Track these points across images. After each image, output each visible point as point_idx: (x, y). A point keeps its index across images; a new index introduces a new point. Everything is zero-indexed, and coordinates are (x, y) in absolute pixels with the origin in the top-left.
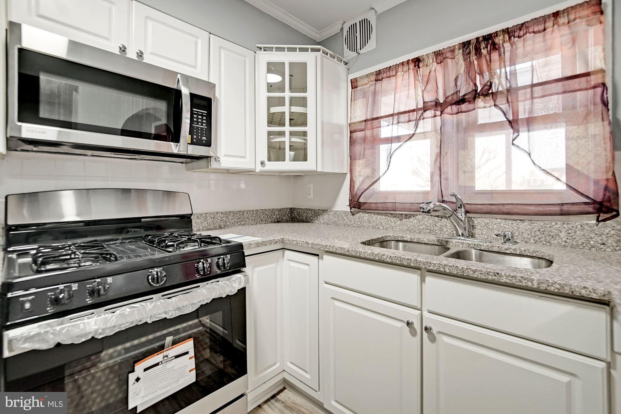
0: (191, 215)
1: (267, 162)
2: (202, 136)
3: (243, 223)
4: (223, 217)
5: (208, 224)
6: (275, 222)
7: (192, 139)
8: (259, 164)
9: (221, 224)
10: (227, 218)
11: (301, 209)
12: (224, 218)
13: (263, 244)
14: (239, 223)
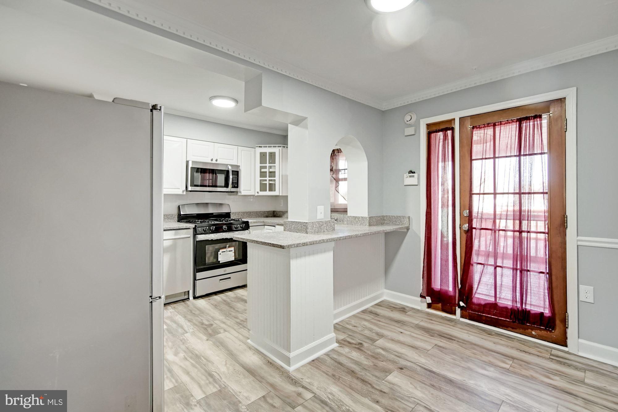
0: (230, 213)
1: (259, 192)
2: (235, 185)
3: (250, 217)
6: (265, 217)
7: (232, 186)
8: (256, 193)
10: (244, 214)
11: (278, 211)
12: (242, 215)
13: (256, 222)
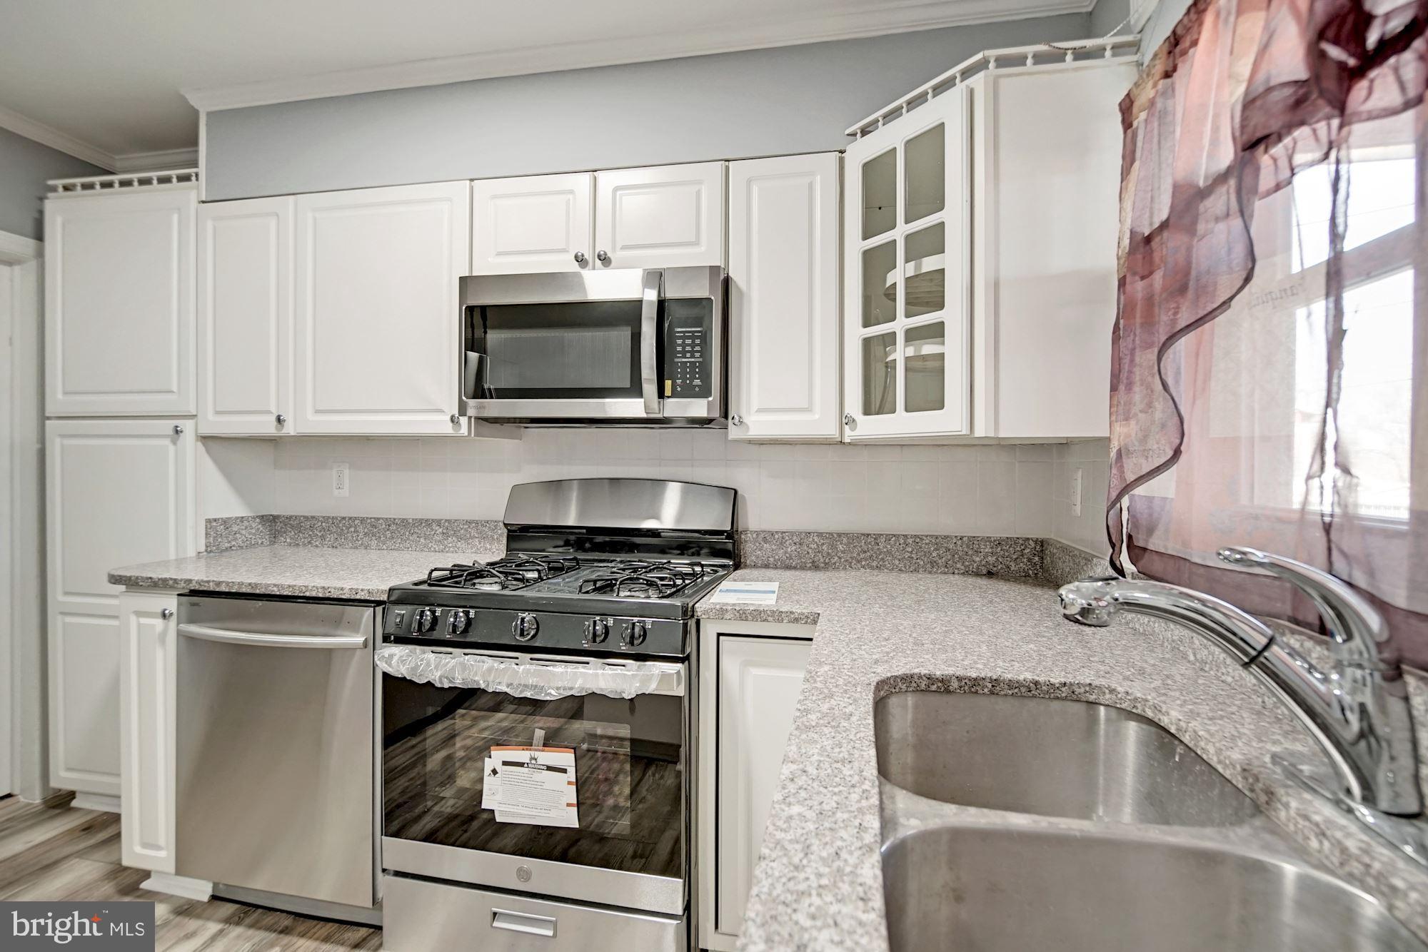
1: (860, 417)
2: (693, 379)
3: (874, 564)
4: (823, 544)
5: (788, 555)
6: (977, 574)
7: (674, 387)
9: (816, 559)
11: (1057, 546)
12: (824, 547)
14: (863, 563)
